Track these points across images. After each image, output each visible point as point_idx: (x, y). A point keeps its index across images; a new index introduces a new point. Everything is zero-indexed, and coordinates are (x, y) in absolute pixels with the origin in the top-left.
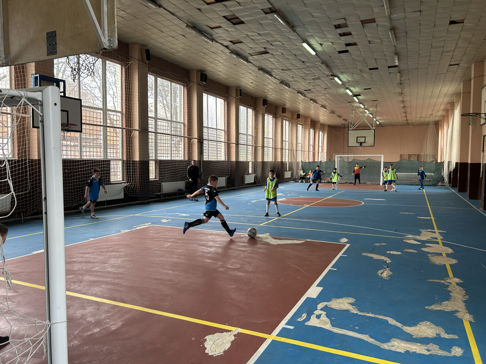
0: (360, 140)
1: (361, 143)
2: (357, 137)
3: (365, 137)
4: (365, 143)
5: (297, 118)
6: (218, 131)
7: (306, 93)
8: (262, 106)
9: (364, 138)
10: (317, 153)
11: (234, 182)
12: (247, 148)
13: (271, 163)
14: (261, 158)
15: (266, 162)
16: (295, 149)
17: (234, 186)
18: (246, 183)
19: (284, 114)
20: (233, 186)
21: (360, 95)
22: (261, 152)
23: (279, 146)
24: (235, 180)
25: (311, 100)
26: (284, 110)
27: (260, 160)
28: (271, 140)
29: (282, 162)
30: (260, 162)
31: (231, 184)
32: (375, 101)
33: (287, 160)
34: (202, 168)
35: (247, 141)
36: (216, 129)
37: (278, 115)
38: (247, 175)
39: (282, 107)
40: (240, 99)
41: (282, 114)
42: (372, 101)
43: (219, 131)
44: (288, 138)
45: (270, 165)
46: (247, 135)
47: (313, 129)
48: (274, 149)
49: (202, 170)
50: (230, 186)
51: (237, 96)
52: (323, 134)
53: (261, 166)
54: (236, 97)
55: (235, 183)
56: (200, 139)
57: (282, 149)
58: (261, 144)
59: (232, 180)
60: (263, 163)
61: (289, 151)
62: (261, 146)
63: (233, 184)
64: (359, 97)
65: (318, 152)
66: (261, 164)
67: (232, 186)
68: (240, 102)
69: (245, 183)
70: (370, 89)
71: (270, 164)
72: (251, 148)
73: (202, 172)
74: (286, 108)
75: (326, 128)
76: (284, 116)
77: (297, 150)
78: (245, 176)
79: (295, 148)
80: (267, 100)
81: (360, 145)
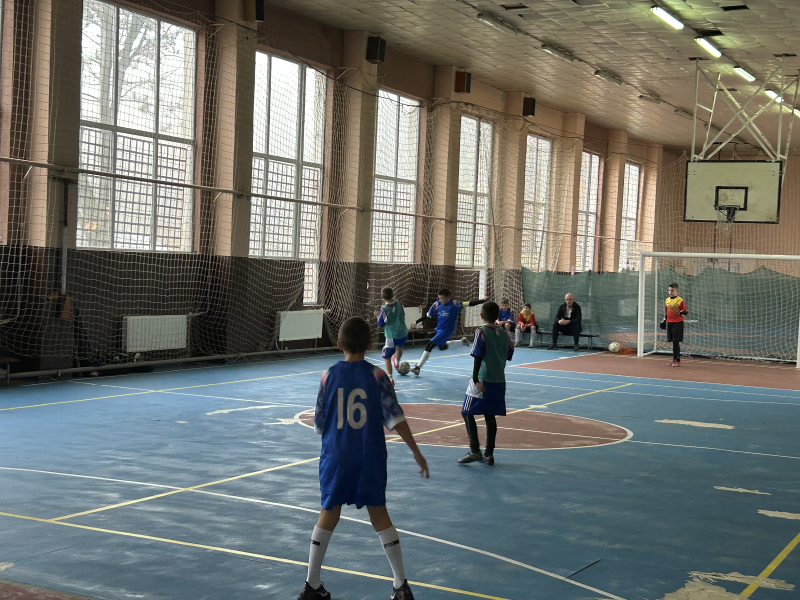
0: (726, 198)
1: (731, 211)
2: (718, 188)
3: (746, 189)
4: (745, 209)
5: (526, 113)
6: (160, 141)
7: (512, 15)
8: (365, 64)
9: (743, 191)
10: (610, 243)
11: (225, 334)
12: (298, 212)
13: (398, 271)
14: (352, 252)
15: (380, 267)
16: (513, 225)
17: (223, 349)
18: (284, 342)
19: (464, 97)
20: (218, 348)
21: (719, 33)
22: (353, 228)
23: (441, 210)
24: (225, 327)
25: (547, 44)
26: (463, 81)
27: (349, 256)
28: (413, 186)
29: (450, 270)
30: (350, 264)
31: (211, 341)
32: (787, 55)
33: (481, 262)
34: (64, 278)
35: (299, 186)
36: (156, 136)
37: (441, 100)
38: (291, 310)
39: (455, 69)
40: (260, 33)
41: (454, 96)
42: (777, 56)
43: (167, 143)
44: (486, 184)
45: (396, 278)
46: (300, 164)
47: (600, 157)
48: (420, 220)
49: (64, 286)
50: (204, 349)
51: (245, 17)
52: (643, 175)
53: (353, 280)
54: (243, 23)
55: (225, 340)
56: (60, 168)
57: (452, 221)
58: (355, 199)
59: (215, 326)
60: (364, 269)
61: (489, 231)
62: (355, 206)
63: (217, 343)
64: (717, 38)
65: (618, 240)
66: (353, 272)
67: (212, 347)
68: (259, 42)
69: (281, 339)
70: (744, 7)
71: (394, 273)
72: (318, 212)
73: (64, 291)
74: (469, 75)
75: (657, 156)
76: (466, 104)
77: (519, 229)
78: (282, 313)
79: (511, 221)
80: (384, 42)
81: (725, 218)
